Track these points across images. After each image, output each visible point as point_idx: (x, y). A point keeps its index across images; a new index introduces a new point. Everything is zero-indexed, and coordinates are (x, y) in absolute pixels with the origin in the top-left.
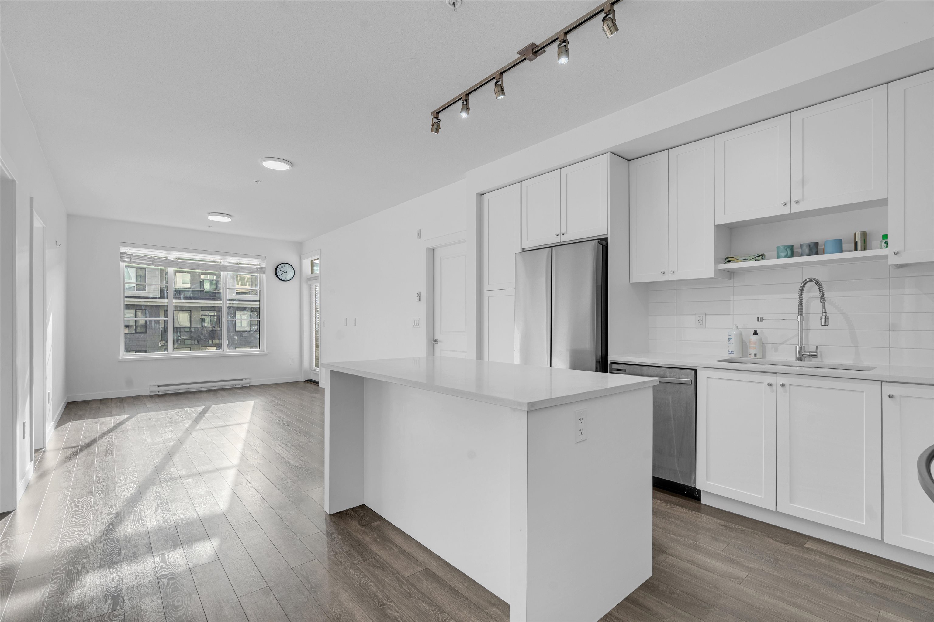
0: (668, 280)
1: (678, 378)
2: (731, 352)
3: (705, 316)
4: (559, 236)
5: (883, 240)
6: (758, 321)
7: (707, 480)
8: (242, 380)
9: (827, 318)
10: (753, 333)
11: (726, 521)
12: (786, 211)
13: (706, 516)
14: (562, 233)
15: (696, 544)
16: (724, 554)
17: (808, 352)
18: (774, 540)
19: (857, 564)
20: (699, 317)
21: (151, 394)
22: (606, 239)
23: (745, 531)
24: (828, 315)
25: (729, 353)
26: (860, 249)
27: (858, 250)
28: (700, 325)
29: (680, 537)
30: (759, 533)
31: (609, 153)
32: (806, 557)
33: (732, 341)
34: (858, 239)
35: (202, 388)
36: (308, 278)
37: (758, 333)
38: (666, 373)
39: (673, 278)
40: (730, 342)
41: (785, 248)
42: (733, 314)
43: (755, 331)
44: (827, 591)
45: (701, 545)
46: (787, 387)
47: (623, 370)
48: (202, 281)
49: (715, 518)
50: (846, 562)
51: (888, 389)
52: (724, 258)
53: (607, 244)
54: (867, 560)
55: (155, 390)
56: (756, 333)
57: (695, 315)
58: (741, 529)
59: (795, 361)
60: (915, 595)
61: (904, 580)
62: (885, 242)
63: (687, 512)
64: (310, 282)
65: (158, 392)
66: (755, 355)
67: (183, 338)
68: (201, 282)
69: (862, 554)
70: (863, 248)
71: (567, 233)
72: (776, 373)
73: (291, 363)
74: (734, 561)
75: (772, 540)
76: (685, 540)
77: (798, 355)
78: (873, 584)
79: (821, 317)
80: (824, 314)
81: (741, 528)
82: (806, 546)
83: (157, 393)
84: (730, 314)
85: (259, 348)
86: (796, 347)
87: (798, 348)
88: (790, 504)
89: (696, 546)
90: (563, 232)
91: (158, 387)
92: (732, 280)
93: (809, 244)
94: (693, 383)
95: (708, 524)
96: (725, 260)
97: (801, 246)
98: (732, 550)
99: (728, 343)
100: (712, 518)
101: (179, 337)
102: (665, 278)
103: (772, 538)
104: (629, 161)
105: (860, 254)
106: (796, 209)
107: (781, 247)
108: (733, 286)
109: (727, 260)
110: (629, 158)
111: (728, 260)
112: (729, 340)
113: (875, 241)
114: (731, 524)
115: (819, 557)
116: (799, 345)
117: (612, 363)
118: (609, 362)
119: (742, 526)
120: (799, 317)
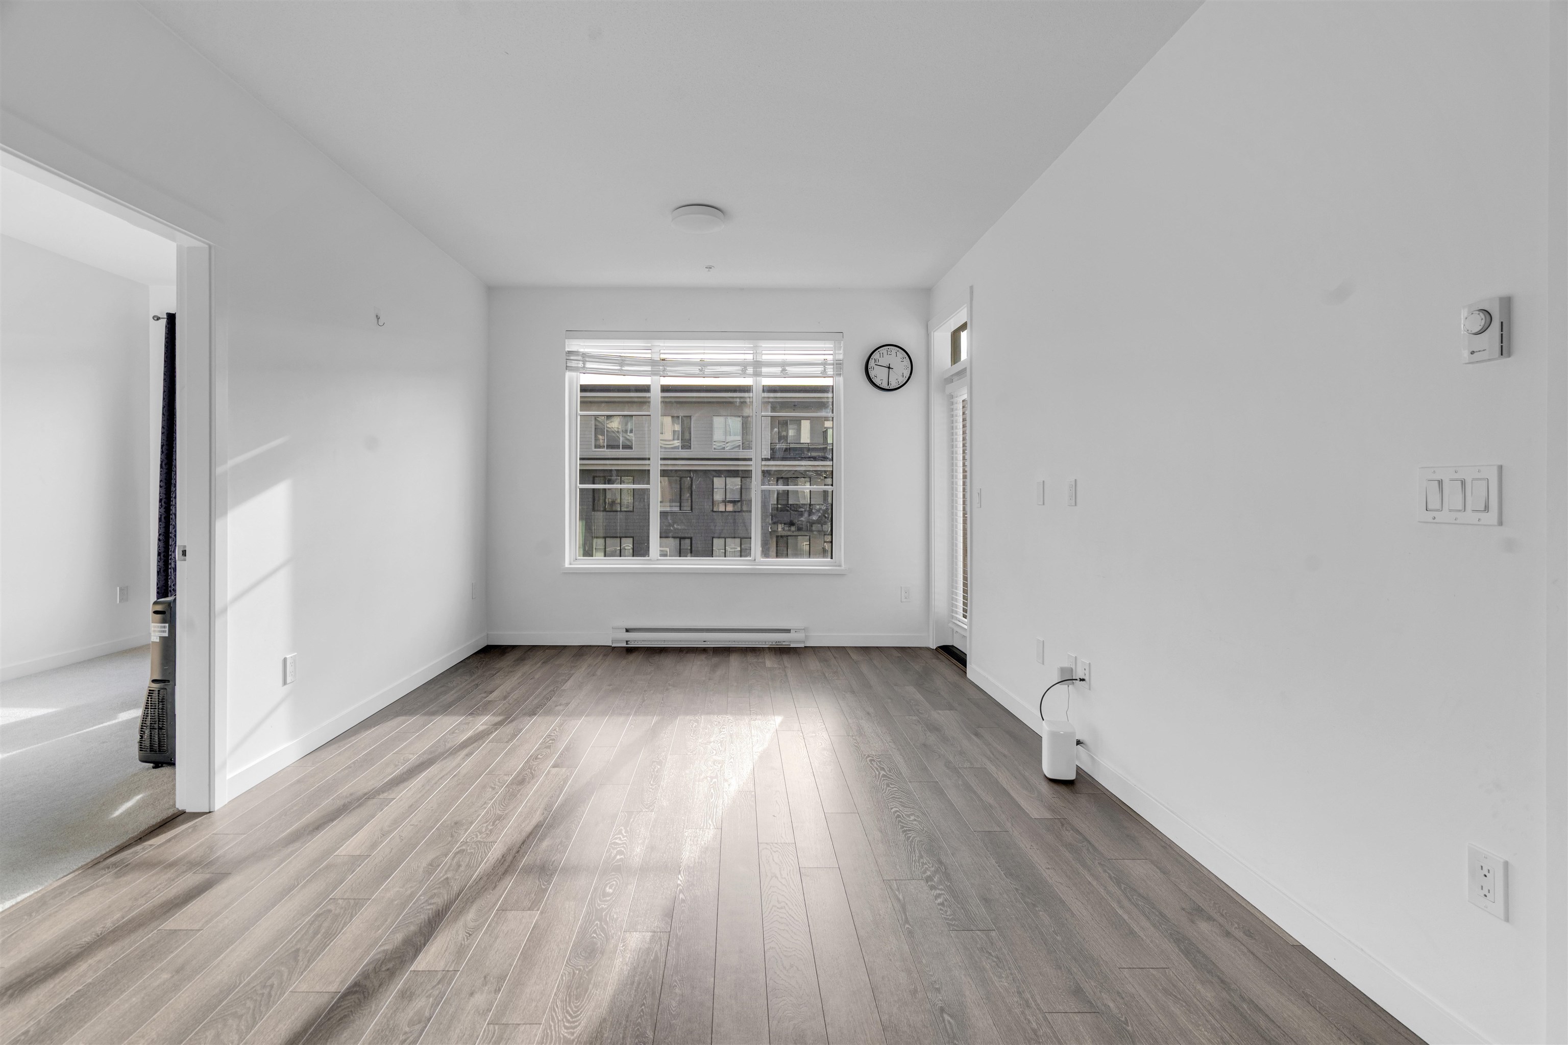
8: (788, 631)
21: (614, 645)
35: (709, 641)
36: (945, 379)
48: (825, 431)
55: (619, 638)
64: (949, 388)
65: (627, 642)
67: (678, 529)
68: (823, 432)
73: (904, 600)
83: (624, 645)
85: (832, 558)
91: (627, 631)
101: (670, 525)
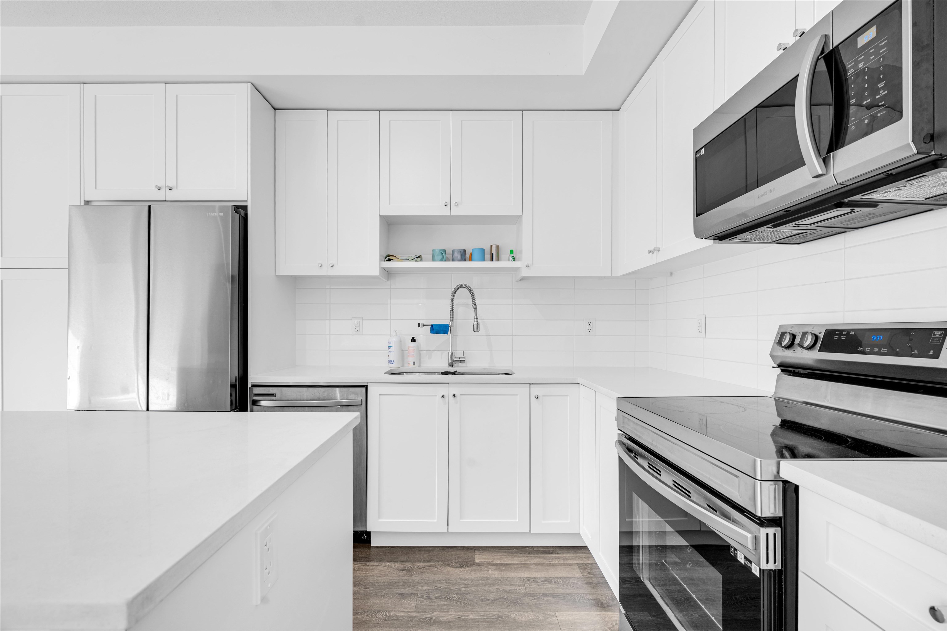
0: (326, 275)
1: (345, 398)
2: (392, 361)
3: (362, 320)
4: (162, 191)
5: (510, 255)
6: (419, 327)
7: (379, 517)
9: (478, 324)
10: (412, 340)
11: (403, 562)
12: (446, 212)
13: (381, 563)
14: (168, 186)
15: (386, 615)
16: (418, 615)
17: (458, 358)
18: (451, 567)
19: (518, 564)
20: (356, 322)
22: (245, 208)
23: (424, 567)
24: (479, 321)
25: (389, 363)
26: (495, 260)
27: (494, 261)
28: (357, 332)
29: (366, 615)
30: (436, 564)
31: (249, 84)
32: (483, 575)
33: (392, 349)
34: (494, 252)
37: (415, 340)
38: (331, 394)
39: (331, 273)
40: (390, 350)
41: (441, 252)
42: (391, 320)
43: (413, 337)
44: (515, 615)
45: (392, 613)
46: (458, 397)
47: (273, 395)
49: (391, 563)
50: (508, 566)
51: (536, 391)
52: (385, 256)
53: (246, 214)
54: (520, 555)
56: (413, 340)
57: (351, 319)
58: (420, 567)
59: (447, 368)
60: (565, 578)
61: (549, 565)
62: (512, 257)
63: (361, 567)
66: (413, 363)
69: (514, 549)
70: (497, 260)
71: (177, 188)
72: (448, 383)
74: (430, 620)
75: (450, 568)
76: (372, 617)
77: (450, 361)
78: (536, 582)
79: (474, 323)
80: (476, 319)
81: (419, 565)
82: (477, 561)
84: (387, 320)
86: (448, 353)
87: (450, 354)
88: (461, 521)
89: (387, 619)
90: (170, 186)
92: (389, 282)
93: (460, 250)
94: (363, 403)
95: (387, 575)
96: (386, 258)
97: (453, 251)
98: (423, 605)
99: (387, 351)
100: (389, 563)
102: (322, 272)
103: (448, 565)
104: (275, 109)
105: (495, 264)
106: (456, 211)
107: (437, 251)
108: (391, 289)
109: (387, 259)
110: (276, 106)
111: (389, 258)
112: (390, 348)
113: (505, 254)
114: (409, 564)
115: (492, 571)
116: (451, 351)
117: (254, 386)
118: (249, 386)
119: (418, 561)
120: (451, 323)
